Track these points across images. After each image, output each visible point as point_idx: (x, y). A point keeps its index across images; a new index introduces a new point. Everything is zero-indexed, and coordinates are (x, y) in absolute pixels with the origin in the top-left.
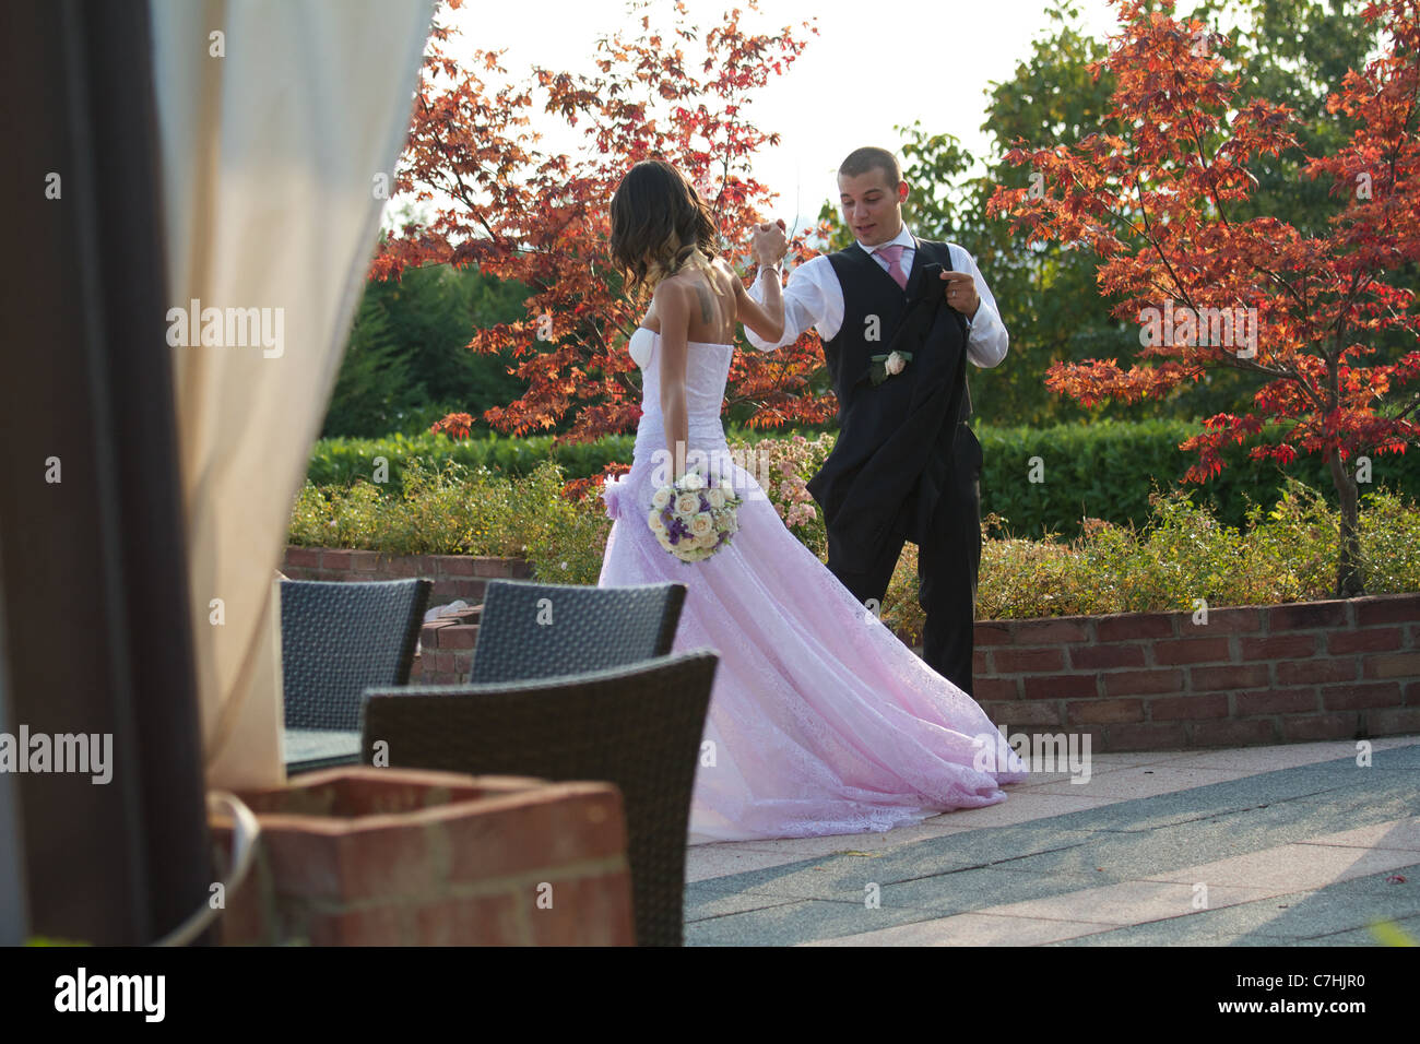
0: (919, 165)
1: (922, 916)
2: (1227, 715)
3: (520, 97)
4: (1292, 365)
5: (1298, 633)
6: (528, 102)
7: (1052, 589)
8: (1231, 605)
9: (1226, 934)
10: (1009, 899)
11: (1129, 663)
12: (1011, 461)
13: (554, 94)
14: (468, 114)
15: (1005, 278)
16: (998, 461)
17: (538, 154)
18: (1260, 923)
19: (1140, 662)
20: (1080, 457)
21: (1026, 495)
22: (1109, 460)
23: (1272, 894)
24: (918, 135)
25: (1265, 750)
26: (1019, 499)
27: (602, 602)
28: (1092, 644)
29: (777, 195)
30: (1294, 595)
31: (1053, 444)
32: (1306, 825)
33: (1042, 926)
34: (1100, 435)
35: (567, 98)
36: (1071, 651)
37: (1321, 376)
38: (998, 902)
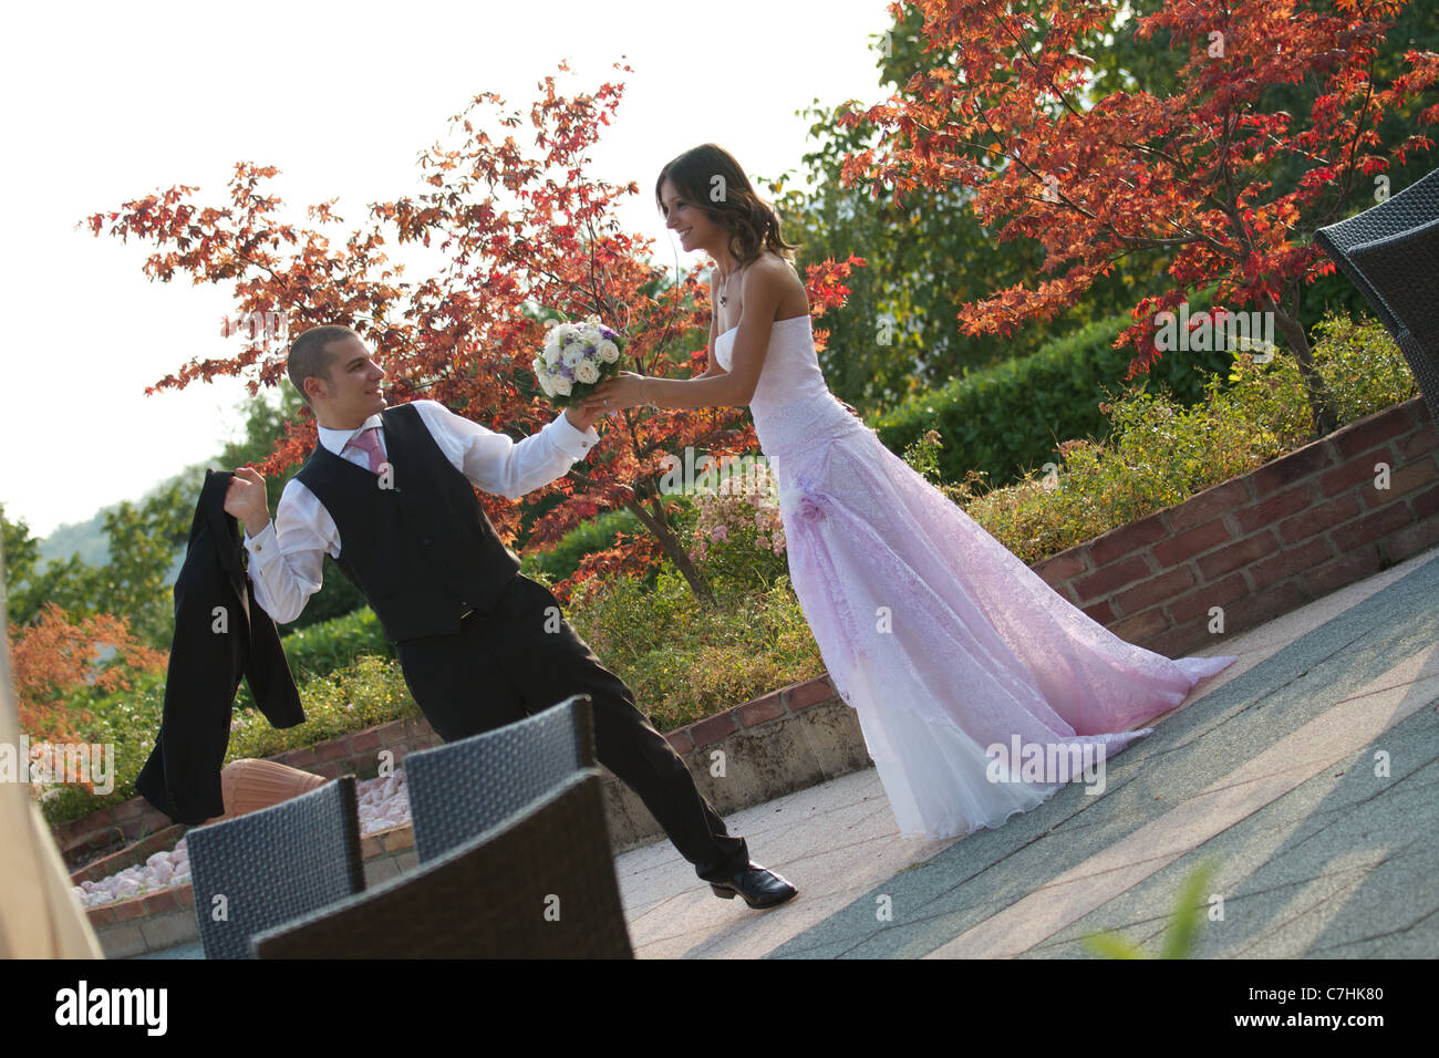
0: (832, 140)
1: (994, 910)
2: (1248, 592)
3: (370, 238)
4: (1195, 226)
5: (1287, 488)
6: (380, 240)
7: (1036, 531)
8: (1215, 485)
9: (1288, 824)
10: (1074, 862)
11: (1135, 576)
12: (1009, 397)
13: (401, 223)
14: (322, 272)
15: (953, 219)
16: (997, 402)
17: (407, 286)
18: (1319, 800)
19: (1145, 571)
20: (1074, 370)
21: (1035, 425)
22: (1102, 363)
23: (1327, 764)
24: (819, 112)
25: (1296, 613)
26: (1030, 431)
27: (515, 741)
28: (1092, 571)
29: (653, 241)
30: (1275, 451)
31: (1042, 367)
32: (1348, 679)
33: (1110, 878)
34: (1085, 341)
35: (413, 223)
36: (1075, 585)
37: (1228, 228)
38: (1064, 868)
